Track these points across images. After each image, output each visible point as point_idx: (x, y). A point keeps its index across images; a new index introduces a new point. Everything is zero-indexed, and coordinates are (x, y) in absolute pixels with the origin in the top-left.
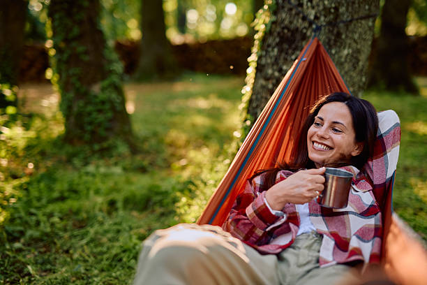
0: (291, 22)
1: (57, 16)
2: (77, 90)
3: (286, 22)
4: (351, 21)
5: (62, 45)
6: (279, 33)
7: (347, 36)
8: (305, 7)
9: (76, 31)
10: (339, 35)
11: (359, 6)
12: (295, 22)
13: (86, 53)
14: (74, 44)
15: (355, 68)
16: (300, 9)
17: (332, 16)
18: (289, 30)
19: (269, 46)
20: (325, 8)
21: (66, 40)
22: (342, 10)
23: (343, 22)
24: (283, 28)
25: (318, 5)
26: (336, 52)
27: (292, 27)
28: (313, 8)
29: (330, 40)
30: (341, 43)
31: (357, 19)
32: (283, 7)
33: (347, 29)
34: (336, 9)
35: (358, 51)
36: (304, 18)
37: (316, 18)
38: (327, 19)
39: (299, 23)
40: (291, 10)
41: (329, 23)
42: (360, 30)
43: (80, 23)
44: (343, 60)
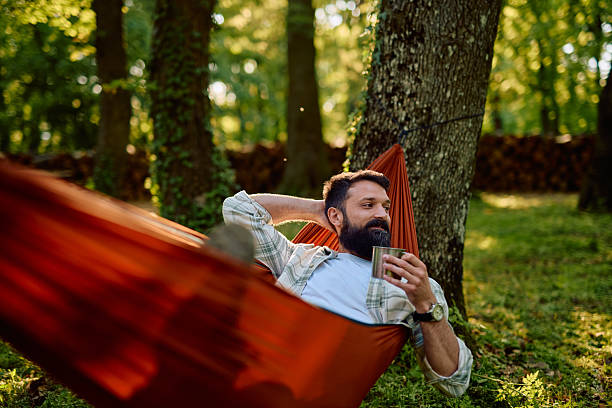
0: (381, 124)
1: (158, 117)
2: (179, 201)
3: (377, 124)
4: (446, 123)
5: (164, 150)
6: (369, 136)
7: (441, 139)
8: (396, 108)
9: (180, 133)
10: (432, 137)
11: (455, 106)
12: (386, 124)
13: (189, 159)
14: (176, 149)
15: (453, 173)
16: (391, 110)
17: (424, 117)
18: (379, 132)
19: (359, 149)
20: (416, 109)
21: (168, 145)
22: (435, 110)
23: (437, 124)
24: (373, 131)
25: (409, 106)
26: (430, 155)
27: (382, 129)
28: (404, 108)
29: (422, 143)
30: (436, 147)
31: (453, 121)
32: (374, 108)
33: (442, 131)
34: (429, 109)
35: (457, 155)
36: (395, 120)
37: (407, 119)
38: (418, 121)
39: (389, 125)
40: (382, 110)
41: (422, 125)
42: (457, 131)
43: (185, 124)
44: (438, 164)
